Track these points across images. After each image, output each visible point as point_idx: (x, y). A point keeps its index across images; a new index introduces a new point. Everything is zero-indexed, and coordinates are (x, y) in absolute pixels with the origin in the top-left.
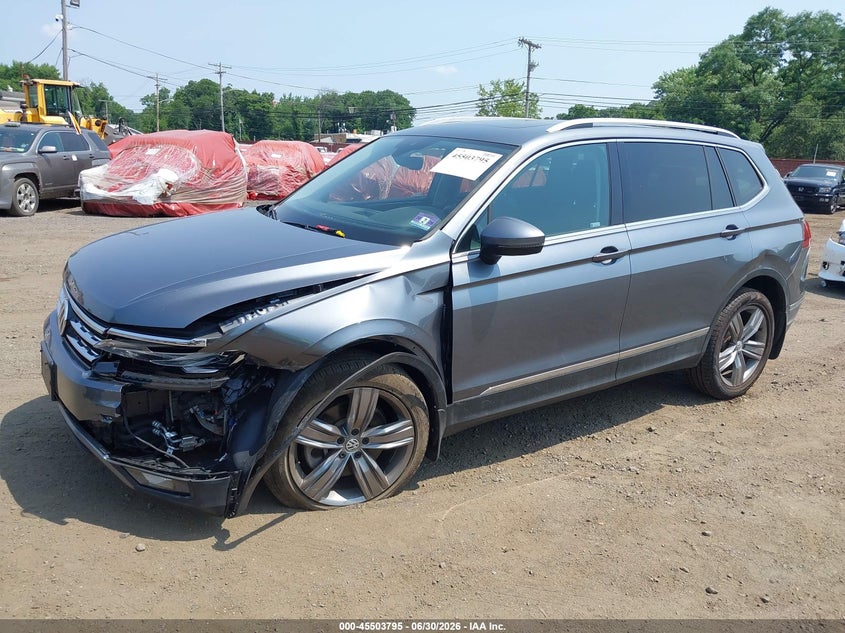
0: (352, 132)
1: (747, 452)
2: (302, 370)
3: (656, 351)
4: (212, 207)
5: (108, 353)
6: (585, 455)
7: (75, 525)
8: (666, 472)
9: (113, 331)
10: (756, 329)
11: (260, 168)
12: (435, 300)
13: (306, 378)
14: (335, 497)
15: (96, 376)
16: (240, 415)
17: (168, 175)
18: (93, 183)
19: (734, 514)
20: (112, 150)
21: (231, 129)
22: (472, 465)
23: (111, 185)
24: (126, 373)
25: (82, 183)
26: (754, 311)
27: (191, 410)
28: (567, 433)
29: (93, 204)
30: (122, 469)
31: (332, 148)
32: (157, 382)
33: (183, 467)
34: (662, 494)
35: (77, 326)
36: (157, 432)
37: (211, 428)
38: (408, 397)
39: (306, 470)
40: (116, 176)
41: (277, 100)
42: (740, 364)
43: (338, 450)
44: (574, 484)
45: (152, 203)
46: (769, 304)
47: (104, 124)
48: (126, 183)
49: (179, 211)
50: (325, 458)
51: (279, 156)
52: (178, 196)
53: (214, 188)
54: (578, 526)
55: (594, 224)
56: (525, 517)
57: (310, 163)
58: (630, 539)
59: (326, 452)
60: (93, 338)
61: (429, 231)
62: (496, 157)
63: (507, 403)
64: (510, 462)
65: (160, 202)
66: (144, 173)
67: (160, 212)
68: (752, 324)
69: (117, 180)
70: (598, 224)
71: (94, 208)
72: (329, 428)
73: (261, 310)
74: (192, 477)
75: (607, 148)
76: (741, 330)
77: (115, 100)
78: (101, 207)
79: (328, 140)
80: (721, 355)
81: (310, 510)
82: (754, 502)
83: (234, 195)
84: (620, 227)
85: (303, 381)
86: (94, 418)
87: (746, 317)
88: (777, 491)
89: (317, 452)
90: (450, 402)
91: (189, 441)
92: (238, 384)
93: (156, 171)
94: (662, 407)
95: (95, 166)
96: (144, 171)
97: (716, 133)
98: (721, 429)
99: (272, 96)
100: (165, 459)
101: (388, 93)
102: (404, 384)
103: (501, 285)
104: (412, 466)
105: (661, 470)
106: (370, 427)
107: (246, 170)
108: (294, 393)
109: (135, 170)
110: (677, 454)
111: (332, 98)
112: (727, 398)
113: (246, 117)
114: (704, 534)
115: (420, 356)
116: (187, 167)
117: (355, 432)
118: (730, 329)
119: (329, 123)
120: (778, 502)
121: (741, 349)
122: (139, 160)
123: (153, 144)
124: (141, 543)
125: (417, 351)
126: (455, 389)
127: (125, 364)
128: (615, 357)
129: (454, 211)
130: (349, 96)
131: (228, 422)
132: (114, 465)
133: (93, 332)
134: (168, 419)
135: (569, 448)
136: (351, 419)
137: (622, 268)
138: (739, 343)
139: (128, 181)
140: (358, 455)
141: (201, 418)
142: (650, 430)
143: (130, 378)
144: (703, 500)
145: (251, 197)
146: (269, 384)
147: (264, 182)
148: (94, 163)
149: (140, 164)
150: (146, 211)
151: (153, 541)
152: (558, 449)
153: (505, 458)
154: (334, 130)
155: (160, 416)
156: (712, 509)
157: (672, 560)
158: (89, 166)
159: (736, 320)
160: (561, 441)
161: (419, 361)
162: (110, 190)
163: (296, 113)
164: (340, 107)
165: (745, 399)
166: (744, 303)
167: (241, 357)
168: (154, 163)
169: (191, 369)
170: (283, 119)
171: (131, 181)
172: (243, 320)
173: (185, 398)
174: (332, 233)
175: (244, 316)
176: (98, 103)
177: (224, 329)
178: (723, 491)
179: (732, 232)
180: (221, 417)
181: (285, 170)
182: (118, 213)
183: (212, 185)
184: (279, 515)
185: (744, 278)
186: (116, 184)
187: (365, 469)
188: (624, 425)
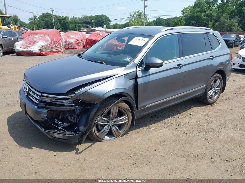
0: (93, 27)
1: (217, 119)
2: (98, 103)
3: (192, 92)
4: (55, 52)
5: (42, 101)
6: (173, 122)
7: (35, 149)
8: (196, 126)
9: (44, 94)
10: (218, 85)
11: (68, 40)
12: (132, 82)
13: (99, 105)
14: (107, 138)
15: (39, 107)
16: (80, 117)
17: (41, 43)
18: (19, 46)
19: (216, 137)
20: (23, 36)
21: (56, 28)
22: (142, 127)
23: (24, 47)
24: (48, 106)
25: (16, 47)
26: (217, 79)
27: (66, 116)
28: (167, 116)
29: (19, 53)
30: (48, 133)
31: (87, 33)
32: (56, 108)
33: (65, 132)
34: (196, 132)
35: (31, 93)
36: (56, 122)
37: (72, 120)
38: (126, 109)
39: (99, 130)
40: (26, 44)
41: (70, 19)
42: (214, 95)
43: (107, 124)
44: (171, 131)
45: (37, 52)
46: (221, 77)
47: (19, 28)
48: (29, 46)
49: (45, 54)
50: (104, 127)
51: (73, 36)
52: (45, 49)
53: (55, 47)
54: (174, 142)
55: (175, 58)
56: (159, 141)
57: (82, 38)
58: (188, 145)
59: (104, 125)
60: (37, 97)
61: (130, 62)
62: (147, 39)
63: (153, 109)
64: (153, 125)
65: (39, 51)
66: (34, 43)
67: (40, 54)
68: (217, 83)
69: (26, 45)
70: (176, 57)
71: (20, 54)
72: (105, 119)
73: (86, 87)
74: (68, 134)
75: (178, 35)
76: (214, 85)
77: (20, 20)
78: (22, 54)
79: (86, 30)
80: (209, 92)
81: (100, 141)
82: (221, 133)
83: (61, 48)
84: (182, 58)
85: (98, 106)
86: (40, 119)
87: (215, 81)
88: (227, 130)
89: (102, 125)
90: (137, 110)
91: (66, 124)
92: (79, 108)
93: (38, 42)
94: (192, 107)
95: (19, 41)
96: (34, 42)
97: (207, 29)
98: (210, 113)
99: (68, 17)
100: (60, 130)
101: (103, 15)
102: (125, 105)
103: (151, 76)
104: (127, 128)
105: (194, 125)
106: (116, 118)
107: (64, 41)
108: (96, 110)
109: (31, 42)
110: (198, 121)
111: (86, 17)
112: (210, 104)
113: (61, 24)
114: (208, 143)
115: (129, 98)
116: (47, 41)
117: (112, 120)
118: (211, 85)
119: (85, 25)
120: (227, 133)
121: (214, 90)
122: (32, 39)
123: (36, 34)
124: (55, 153)
125: (128, 96)
126: (139, 106)
127: (47, 104)
128: (181, 95)
129: (137, 56)
130: (91, 17)
131: (77, 118)
132: (46, 132)
133: (37, 95)
134: (59, 119)
135: (169, 120)
136: (111, 116)
137: (183, 70)
138: (213, 89)
139: (29, 45)
140: (113, 126)
141: (69, 118)
142: (190, 114)
143: (49, 108)
144: (207, 133)
145: (65, 49)
146: (88, 107)
147: (69, 44)
148: (18, 40)
149: (33, 40)
150: (35, 54)
151: (58, 153)
152: (166, 121)
153: (151, 124)
154: (87, 27)
155: (57, 118)
156: (210, 136)
157: (201, 150)
158: (17, 41)
159: (213, 82)
160: (166, 118)
161: (129, 99)
162: (24, 48)
163: (76, 22)
164: (89, 20)
165: (215, 104)
166: (215, 77)
167: (81, 100)
168: (37, 40)
169: (66, 104)
170: (72, 24)
171: (31, 45)
172: (81, 90)
173: (64, 112)
174: (102, 63)
175: (81, 89)
176: (15, 21)
177: (76, 93)
178: (212, 131)
179: (212, 58)
180: (74, 117)
181: (75, 40)
182: (27, 55)
183: (54, 46)
184: (92, 143)
185: (215, 71)
186: (26, 47)
187: (115, 129)
188: (183, 113)
